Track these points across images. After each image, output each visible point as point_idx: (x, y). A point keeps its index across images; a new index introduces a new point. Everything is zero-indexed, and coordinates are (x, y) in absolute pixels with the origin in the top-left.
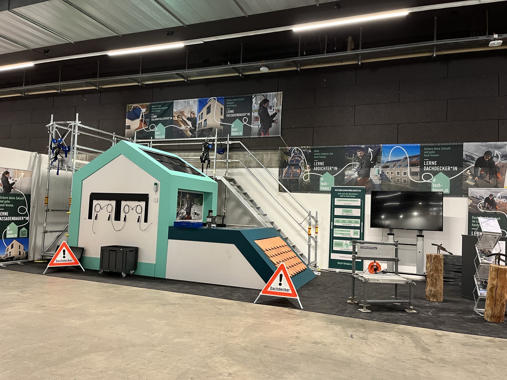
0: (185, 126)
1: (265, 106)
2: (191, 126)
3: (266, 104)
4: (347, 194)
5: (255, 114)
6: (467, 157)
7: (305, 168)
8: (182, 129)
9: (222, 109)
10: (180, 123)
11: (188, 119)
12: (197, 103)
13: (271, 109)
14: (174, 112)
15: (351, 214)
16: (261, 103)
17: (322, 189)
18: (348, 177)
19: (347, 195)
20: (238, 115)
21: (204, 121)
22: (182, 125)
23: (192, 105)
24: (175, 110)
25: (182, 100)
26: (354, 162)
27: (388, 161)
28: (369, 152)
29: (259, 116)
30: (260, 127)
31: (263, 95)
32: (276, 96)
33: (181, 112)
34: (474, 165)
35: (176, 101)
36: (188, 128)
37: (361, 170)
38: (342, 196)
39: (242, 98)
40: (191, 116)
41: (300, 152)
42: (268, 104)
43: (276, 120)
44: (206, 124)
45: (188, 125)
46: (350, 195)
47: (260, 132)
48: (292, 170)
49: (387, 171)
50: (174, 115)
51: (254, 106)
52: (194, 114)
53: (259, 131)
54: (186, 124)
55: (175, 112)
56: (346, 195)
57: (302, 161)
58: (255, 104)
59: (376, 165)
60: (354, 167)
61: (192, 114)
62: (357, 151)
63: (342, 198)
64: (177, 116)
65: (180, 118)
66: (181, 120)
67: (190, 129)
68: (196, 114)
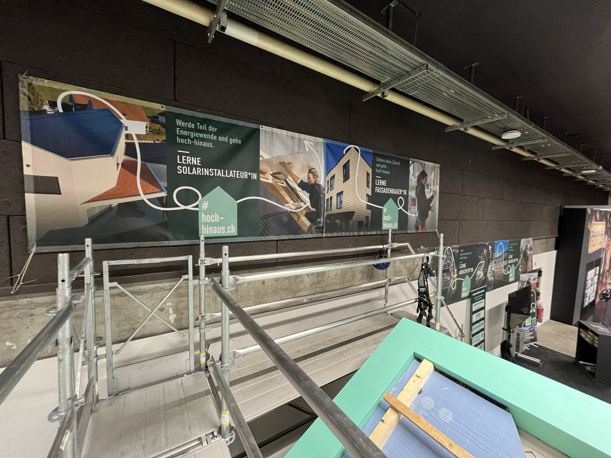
0: (294, 202)
1: (423, 182)
2: (309, 204)
3: (424, 179)
5: (412, 194)
7: (453, 273)
8: (289, 209)
9: (368, 174)
10: (283, 193)
11: (302, 185)
12: (322, 149)
14: (261, 159)
15: (480, 317)
16: (419, 177)
17: (463, 295)
20: (392, 191)
21: (338, 194)
22: (287, 198)
23: (310, 151)
24: (264, 154)
25: (285, 132)
29: (416, 198)
30: (417, 215)
31: (421, 164)
32: (434, 168)
33: (282, 164)
34: (522, 257)
35: (268, 129)
36: (301, 207)
37: (485, 269)
39: (397, 160)
40: (309, 178)
41: (451, 253)
42: (426, 179)
43: (432, 207)
44: (341, 202)
45: (302, 201)
48: (444, 278)
50: (262, 167)
51: (411, 180)
52: (315, 175)
53: (417, 222)
54: (295, 196)
57: (452, 265)
58: (413, 176)
61: (311, 175)
63: (476, 302)
64: (271, 173)
65: (283, 181)
66: (285, 185)
67: (308, 211)
68: (319, 175)
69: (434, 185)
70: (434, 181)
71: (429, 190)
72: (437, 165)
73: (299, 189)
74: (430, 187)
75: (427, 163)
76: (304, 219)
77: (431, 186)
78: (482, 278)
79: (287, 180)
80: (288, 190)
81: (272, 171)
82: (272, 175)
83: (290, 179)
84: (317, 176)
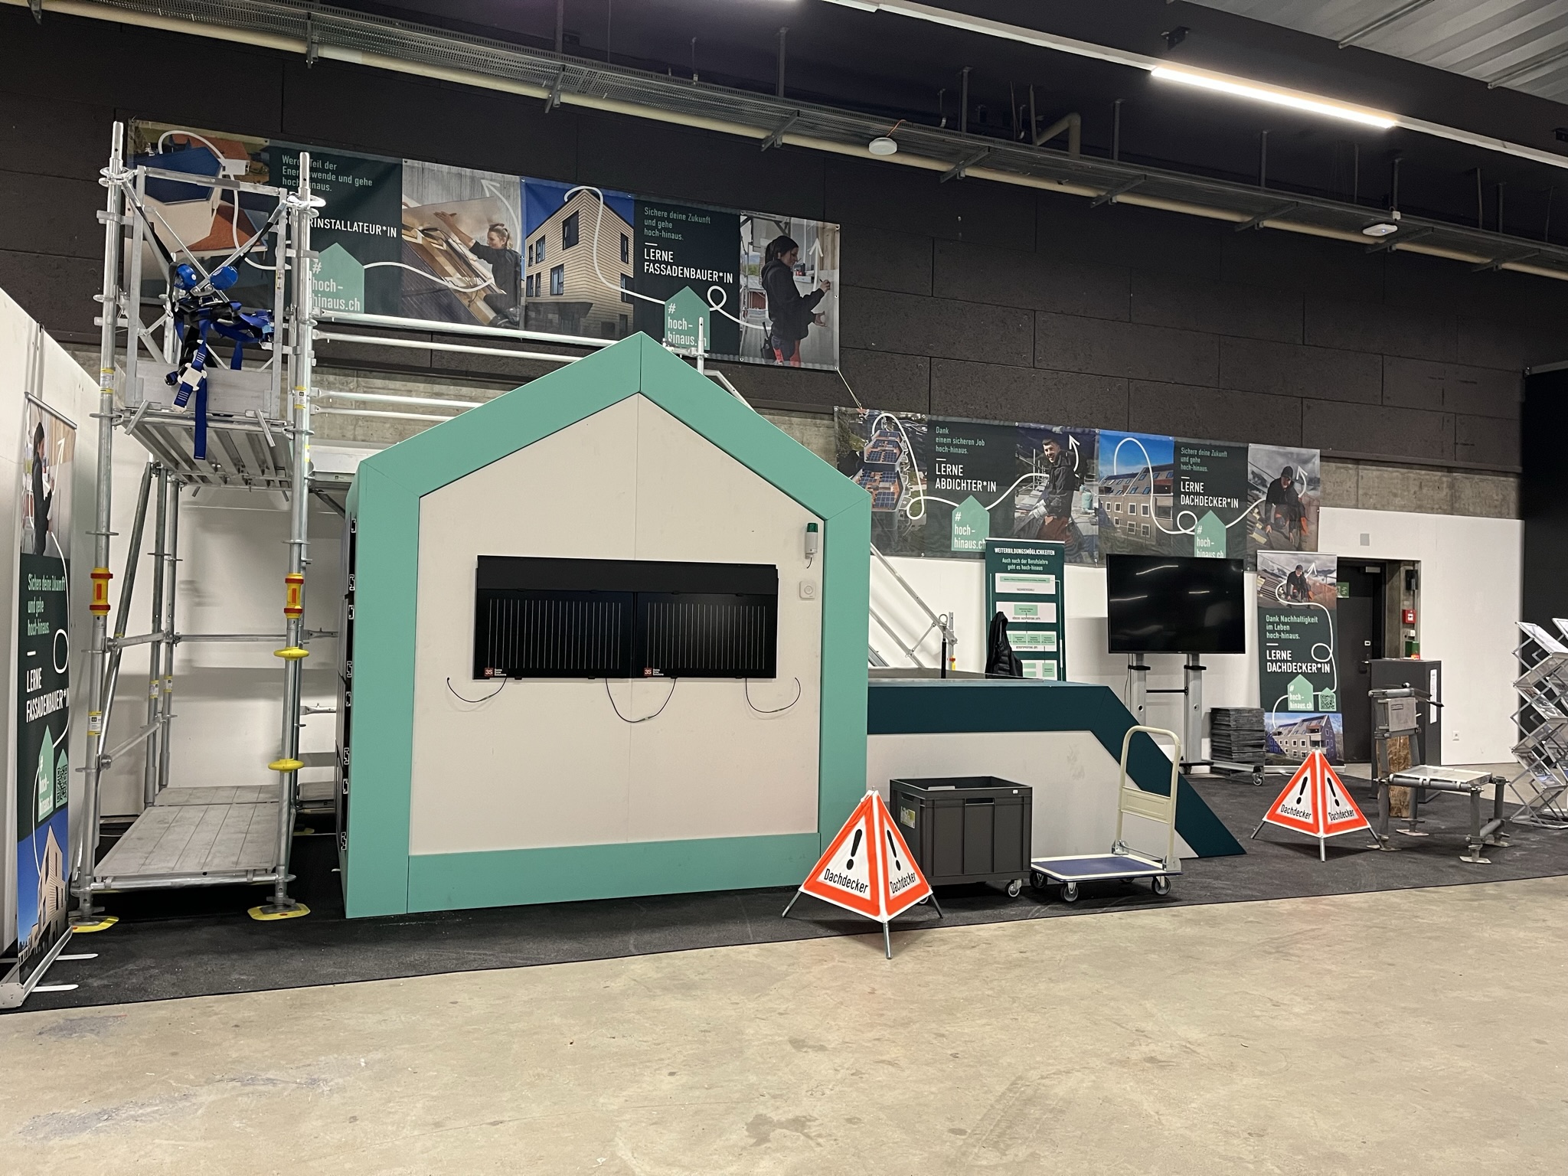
0: (463, 276)
1: (786, 260)
2: (492, 281)
3: (788, 255)
4: (1023, 561)
5: (752, 282)
6: (1254, 478)
7: (911, 480)
8: (450, 286)
9: (624, 238)
10: (441, 259)
12: (517, 194)
13: (804, 275)
14: (403, 207)
15: (1035, 617)
16: (772, 249)
17: (957, 545)
18: (1022, 513)
19: (1024, 565)
20: (690, 273)
21: (552, 270)
22: (449, 268)
23: (493, 196)
24: (408, 201)
25: (445, 168)
27: (1110, 475)
29: (765, 292)
30: (769, 328)
31: (777, 223)
32: (819, 233)
33: (441, 216)
34: (1264, 498)
35: (417, 163)
36: (476, 286)
37: (1054, 496)
38: (1013, 567)
39: (702, 213)
40: (491, 239)
41: (897, 428)
42: (795, 255)
43: (820, 315)
44: (560, 284)
45: (478, 276)
46: (1030, 565)
47: (770, 345)
48: (873, 484)
49: (1110, 500)
50: (406, 219)
51: (747, 254)
52: (503, 235)
53: (768, 341)
54: (465, 267)
55: (413, 212)
56: (1020, 564)
57: (903, 458)
58: (751, 247)
59: (1084, 483)
61: (494, 235)
62: (1044, 442)
63: (1012, 571)
64: (421, 228)
65: (440, 241)
66: (445, 247)
67: (489, 292)
68: (511, 235)
69: (822, 268)
70: (822, 260)
71: (808, 279)
72: (829, 225)
73: (471, 256)
74: (809, 273)
75: (794, 220)
76: (481, 305)
77: (812, 269)
78: (1042, 516)
79: (450, 240)
80: (450, 255)
81: (422, 225)
82: (422, 231)
83: (455, 241)
84: (508, 237)
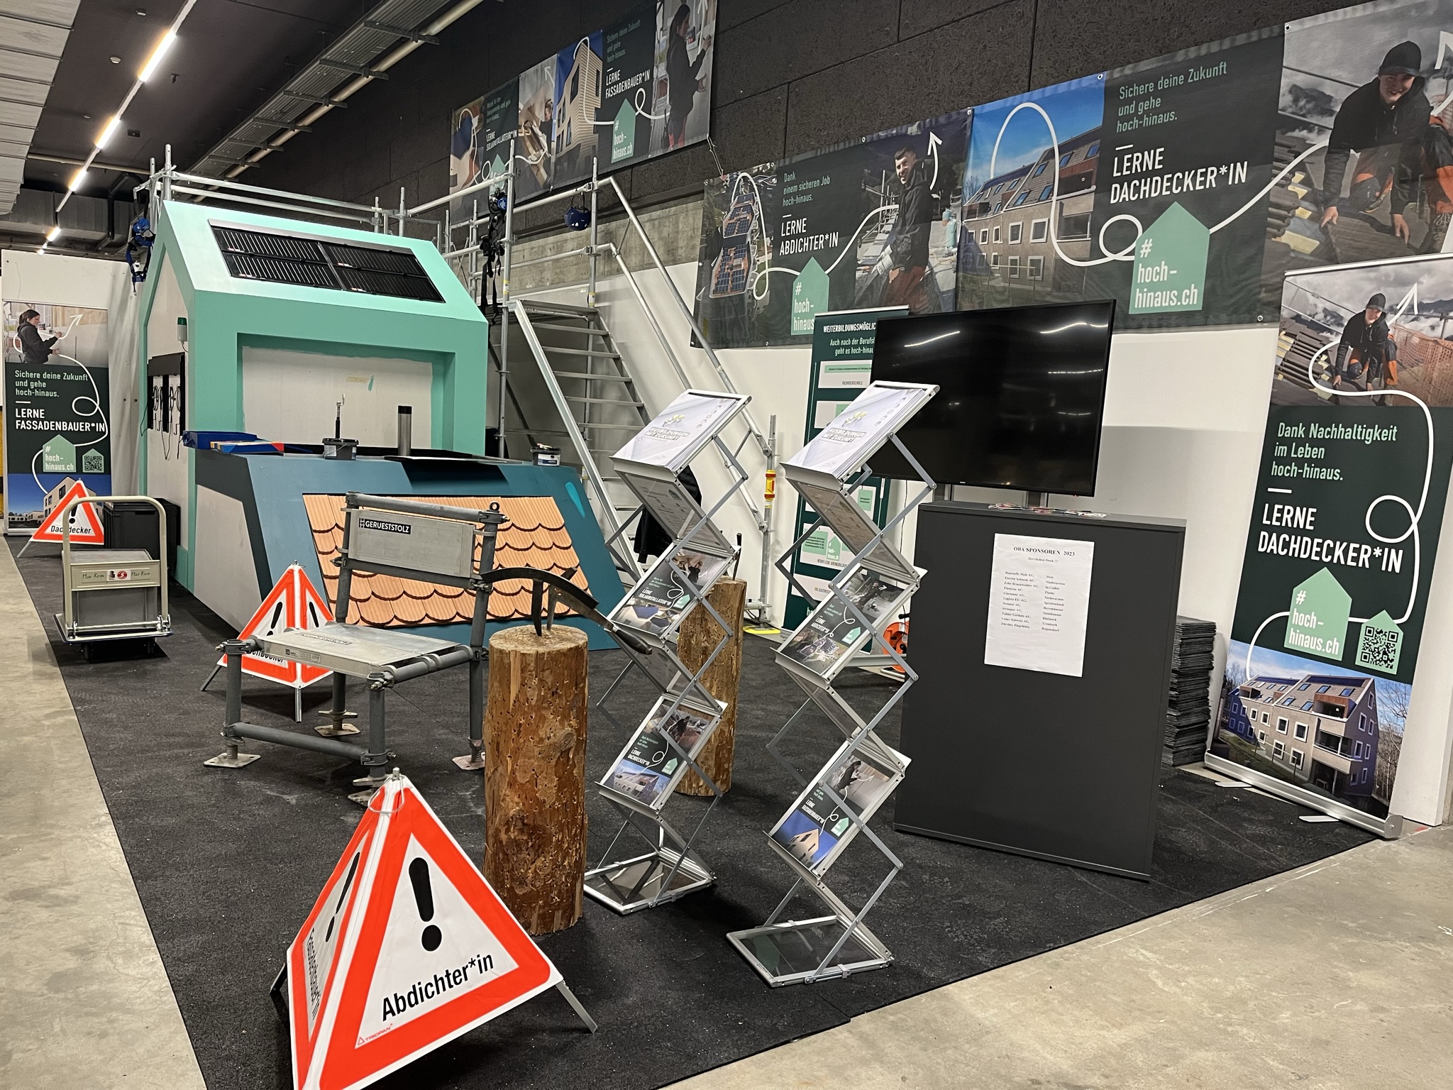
1: (682, 33)
2: (547, 149)
3: (683, 26)
4: (855, 342)
6: (1296, 101)
7: (759, 251)
8: (530, 162)
10: (528, 144)
11: (541, 126)
12: (555, 69)
16: (674, 25)
18: (864, 271)
19: (854, 346)
20: (627, 84)
21: (568, 124)
22: (531, 149)
23: (548, 78)
24: (521, 105)
25: (532, 69)
26: (884, 205)
28: (929, 153)
29: (668, 76)
30: (668, 114)
33: (530, 109)
34: (1323, 141)
35: (524, 74)
36: (540, 156)
37: (902, 237)
38: (842, 351)
39: (636, 19)
40: (546, 115)
41: (752, 189)
42: (688, 22)
43: (700, 80)
44: (571, 135)
46: (862, 346)
47: (667, 133)
48: (730, 263)
49: (981, 227)
51: (659, 42)
52: (550, 108)
53: (666, 129)
55: (522, 112)
56: (850, 346)
57: (755, 223)
59: (949, 207)
60: (882, 226)
61: (547, 110)
62: (897, 154)
67: (544, 159)
68: (554, 106)
69: (706, 23)
70: (707, 13)
76: (542, 171)
77: (700, 29)
78: (887, 271)
81: (524, 121)
82: (524, 126)
84: (553, 108)
